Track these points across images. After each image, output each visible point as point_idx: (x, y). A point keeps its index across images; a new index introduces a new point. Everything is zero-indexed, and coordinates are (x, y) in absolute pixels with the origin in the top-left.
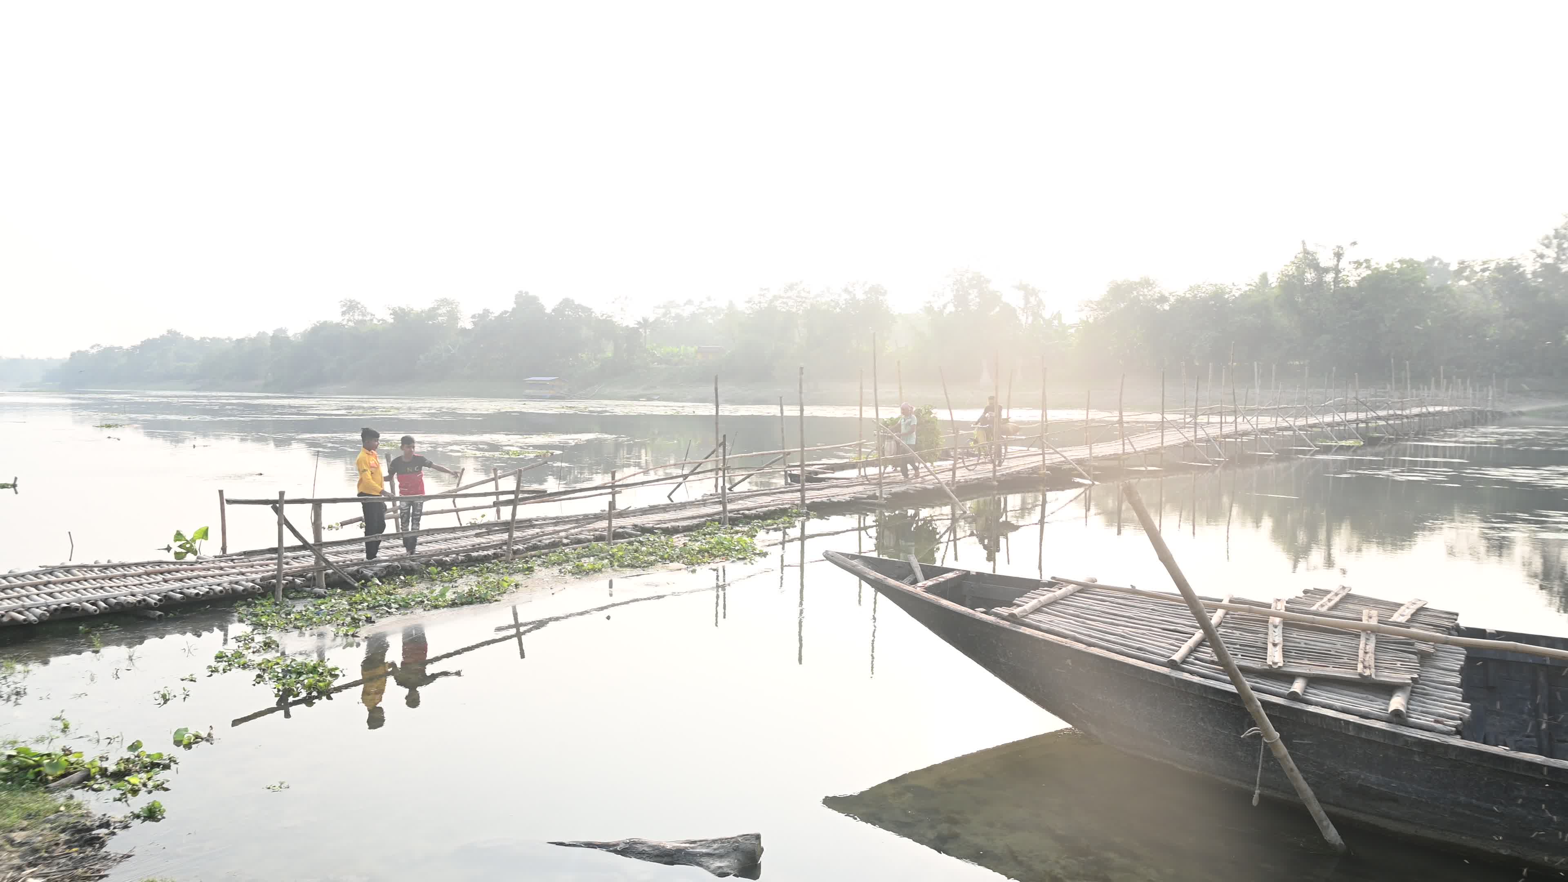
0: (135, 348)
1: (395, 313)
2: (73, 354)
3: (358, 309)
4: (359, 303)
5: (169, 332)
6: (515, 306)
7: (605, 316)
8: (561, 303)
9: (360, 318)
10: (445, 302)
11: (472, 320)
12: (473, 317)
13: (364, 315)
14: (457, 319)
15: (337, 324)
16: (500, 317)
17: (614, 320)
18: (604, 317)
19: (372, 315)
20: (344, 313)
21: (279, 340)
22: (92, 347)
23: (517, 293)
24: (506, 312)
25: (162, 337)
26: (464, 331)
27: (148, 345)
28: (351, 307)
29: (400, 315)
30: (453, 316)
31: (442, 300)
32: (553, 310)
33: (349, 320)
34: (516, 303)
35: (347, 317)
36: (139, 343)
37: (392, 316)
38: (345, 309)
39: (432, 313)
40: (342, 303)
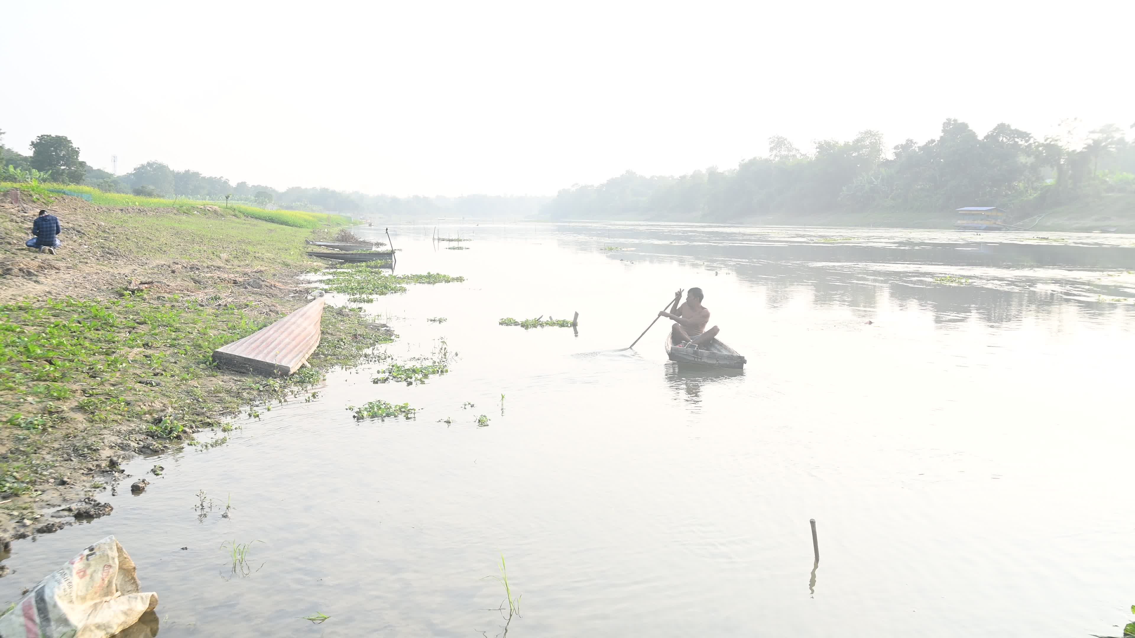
0: (602, 185)
1: (820, 147)
2: (559, 192)
3: (785, 145)
4: (786, 139)
5: (627, 172)
6: (942, 134)
7: (1050, 140)
8: (995, 129)
9: (786, 153)
10: (869, 134)
11: (894, 151)
12: (896, 148)
13: (789, 151)
14: (879, 151)
15: (766, 161)
16: (925, 148)
17: (1060, 144)
18: (1048, 142)
19: (797, 150)
20: (771, 149)
21: (713, 175)
22: (573, 186)
23: (945, 121)
24: (933, 141)
25: (622, 176)
26: (887, 163)
27: (612, 183)
28: (779, 143)
29: (824, 148)
30: (876, 148)
31: (866, 133)
32: (986, 137)
33: (776, 156)
34: (943, 131)
35: (774, 152)
36: (606, 182)
37: (818, 150)
38: (772, 145)
39: (857, 145)
40: (771, 140)
